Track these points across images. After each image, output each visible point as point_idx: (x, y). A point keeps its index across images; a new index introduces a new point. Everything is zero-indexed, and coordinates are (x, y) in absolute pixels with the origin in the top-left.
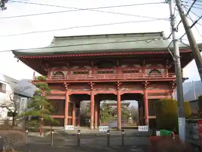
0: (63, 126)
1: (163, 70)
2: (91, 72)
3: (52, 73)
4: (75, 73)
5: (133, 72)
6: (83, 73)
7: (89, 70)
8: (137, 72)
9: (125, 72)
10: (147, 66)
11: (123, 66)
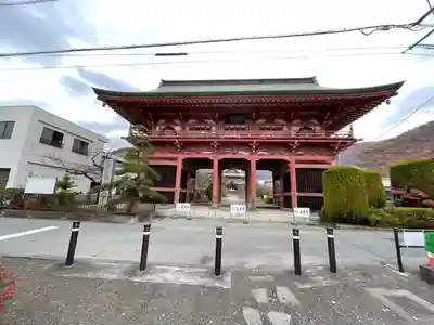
0: (172, 202)
1: (318, 128)
2: (213, 128)
3: (158, 128)
4: (191, 129)
5: (274, 129)
6: (203, 129)
7: (212, 125)
8: (281, 129)
9: (262, 129)
10: (296, 121)
11: (260, 121)
